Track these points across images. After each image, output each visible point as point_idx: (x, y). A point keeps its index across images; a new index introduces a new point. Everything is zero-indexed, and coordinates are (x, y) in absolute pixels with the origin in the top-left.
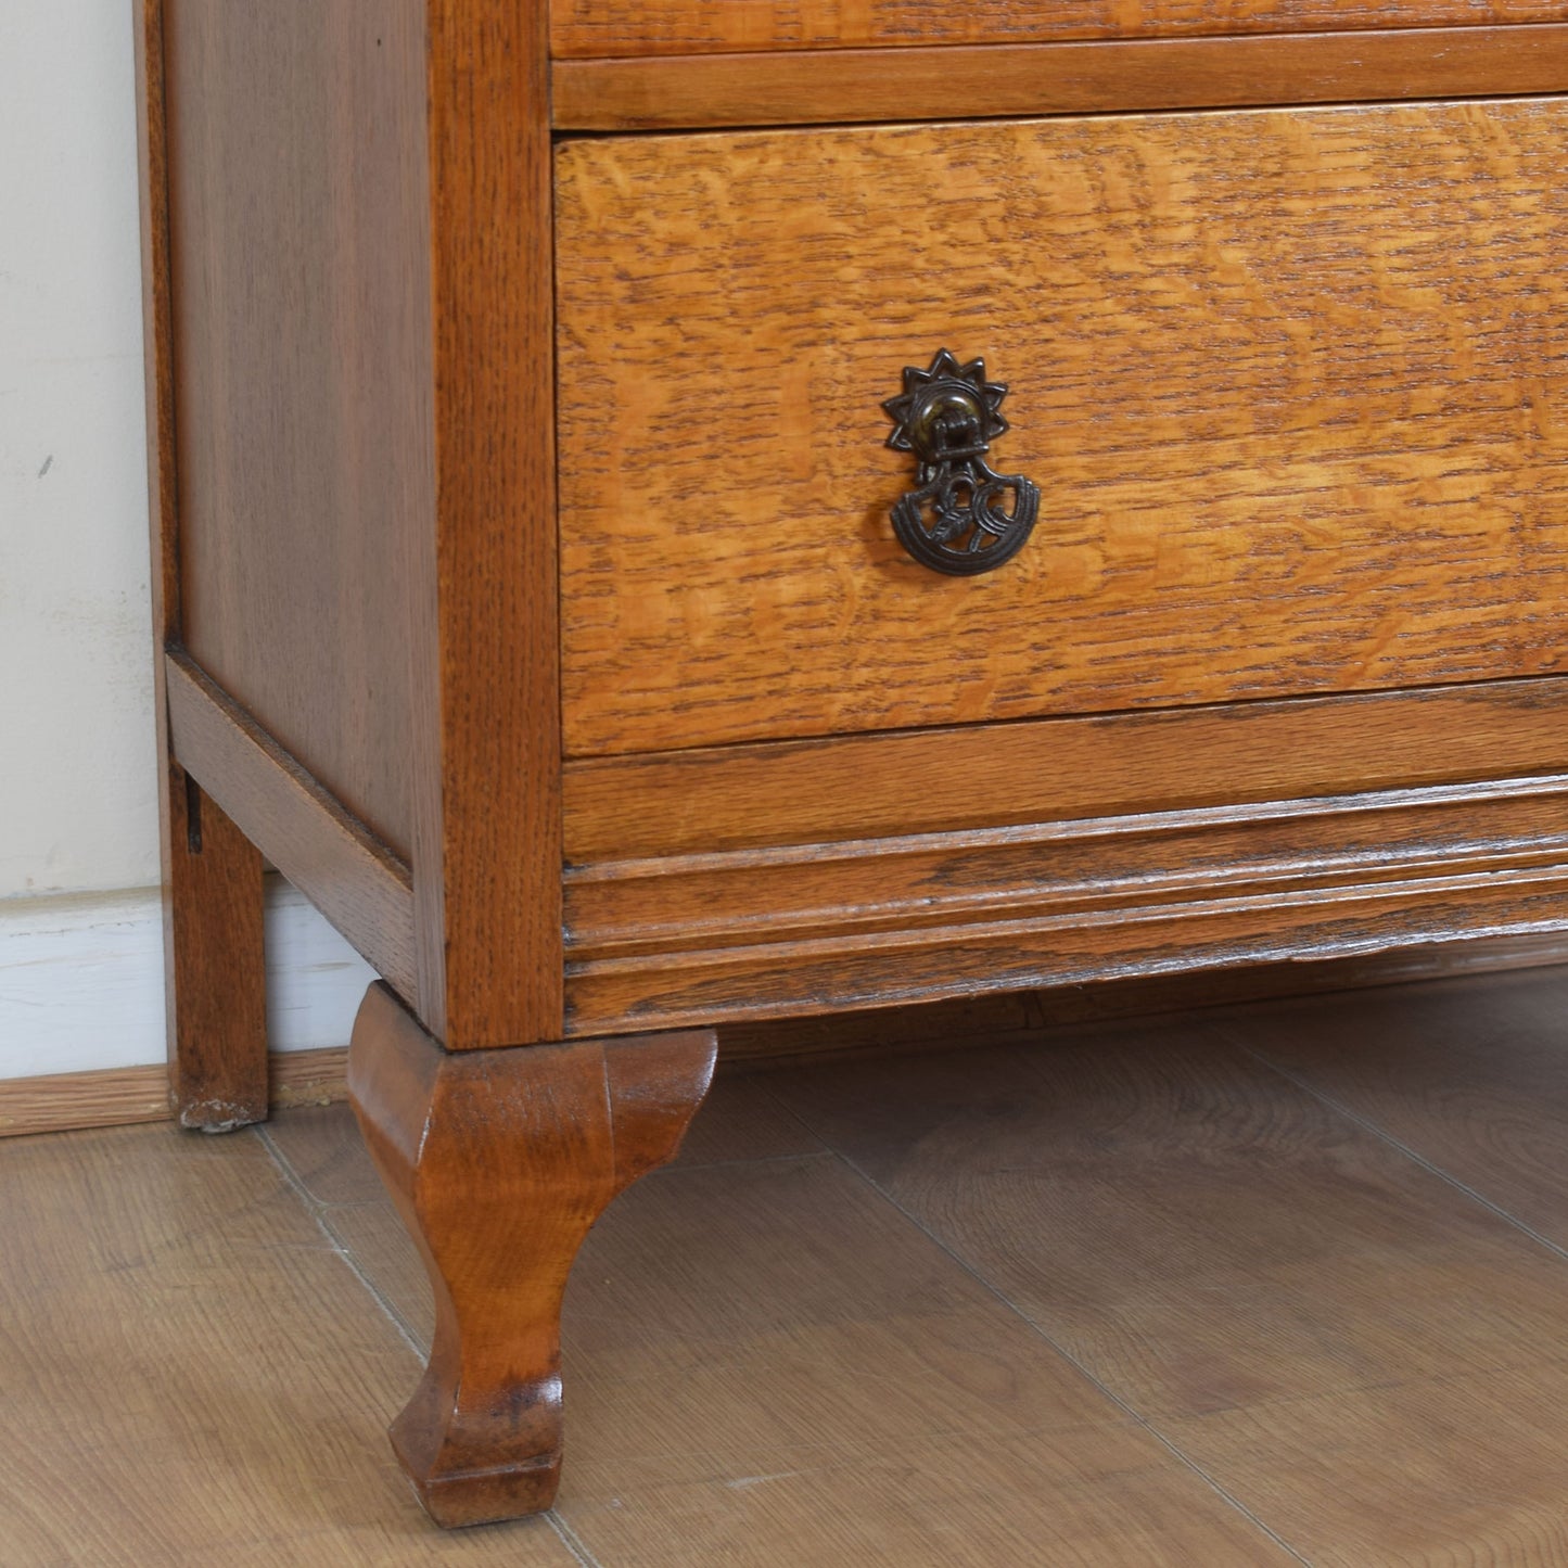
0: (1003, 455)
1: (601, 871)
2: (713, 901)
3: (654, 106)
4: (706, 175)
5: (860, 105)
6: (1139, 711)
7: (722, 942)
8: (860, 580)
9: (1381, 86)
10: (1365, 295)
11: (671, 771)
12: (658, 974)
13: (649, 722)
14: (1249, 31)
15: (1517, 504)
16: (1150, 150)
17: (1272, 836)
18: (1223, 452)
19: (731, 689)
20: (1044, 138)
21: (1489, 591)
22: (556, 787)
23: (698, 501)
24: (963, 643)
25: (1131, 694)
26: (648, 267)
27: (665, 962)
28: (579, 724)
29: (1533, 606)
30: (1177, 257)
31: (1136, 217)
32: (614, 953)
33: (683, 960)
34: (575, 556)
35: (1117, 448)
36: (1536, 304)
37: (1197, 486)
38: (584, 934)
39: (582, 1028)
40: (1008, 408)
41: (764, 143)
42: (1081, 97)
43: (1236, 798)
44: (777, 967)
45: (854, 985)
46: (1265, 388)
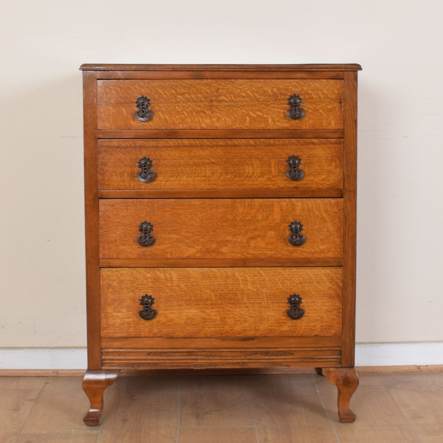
0: (154, 307)
1: (106, 350)
2: (120, 355)
3: (112, 265)
4: (118, 273)
5: (136, 265)
6: (172, 338)
7: (121, 360)
8: (136, 320)
9: (201, 266)
10: (200, 290)
11: (114, 340)
12: (113, 363)
13: (111, 334)
14: (184, 259)
15: (221, 316)
16: (172, 272)
17: (191, 353)
18: (183, 307)
19: (121, 331)
20: (159, 270)
21: (218, 326)
22: (100, 340)
23: (117, 309)
24: (150, 328)
25: (171, 335)
26: (111, 283)
27: (114, 361)
28: (103, 333)
29: (224, 329)
30: (175, 285)
31: (170, 280)
32: (107, 360)
33: (116, 362)
34: (103, 315)
35: (168, 306)
36: (222, 292)
37: (179, 311)
38: (103, 357)
39: (103, 368)
40: (155, 301)
41: (124, 270)
42: (163, 266)
43: (186, 348)
44: (127, 363)
45: (137, 366)
46: (188, 300)
